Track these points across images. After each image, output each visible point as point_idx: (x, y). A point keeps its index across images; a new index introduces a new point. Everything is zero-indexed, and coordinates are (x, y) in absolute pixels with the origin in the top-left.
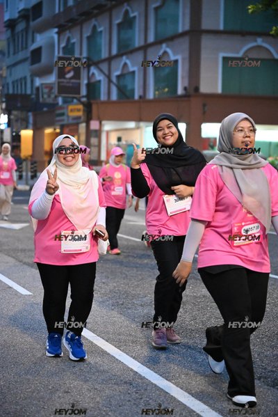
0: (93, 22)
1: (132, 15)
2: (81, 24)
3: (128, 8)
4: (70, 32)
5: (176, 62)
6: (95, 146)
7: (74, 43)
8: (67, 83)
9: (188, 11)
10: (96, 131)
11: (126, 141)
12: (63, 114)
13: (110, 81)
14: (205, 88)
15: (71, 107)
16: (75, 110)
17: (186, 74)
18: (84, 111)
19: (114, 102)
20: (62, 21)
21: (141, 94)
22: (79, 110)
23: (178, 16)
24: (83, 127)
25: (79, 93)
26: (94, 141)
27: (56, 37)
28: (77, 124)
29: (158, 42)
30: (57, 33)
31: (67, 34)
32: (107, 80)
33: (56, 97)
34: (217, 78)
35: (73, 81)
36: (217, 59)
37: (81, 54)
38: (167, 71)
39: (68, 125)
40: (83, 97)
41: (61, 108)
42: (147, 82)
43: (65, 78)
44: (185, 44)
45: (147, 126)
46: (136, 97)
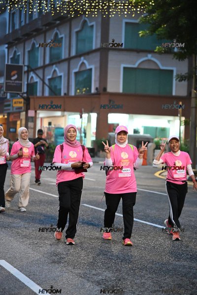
0: (33, 40)
1: (60, 36)
2: (24, 42)
3: (58, 31)
4: (16, 48)
5: (91, 70)
6: (31, 128)
7: (19, 55)
8: (13, 83)
9: (99, 34)
10: (32, 117)
11: (55, 125)
12: (9, 105)
13: (44, 83)
14: (110, 89)
15: (15, 100)
16: (18, 103)
17: (98, 79)
18: (24, 103)
19: (46, 98)
20: (11, 40)
21: (66, 92)
22: (20, 103)
23: (92, 37)
24: (23, 114)
25: (21, 91)
26: (31, 124)
27: (6, 50)
28: (19, 113)
29: (78, 56)
30: (7, 48)
31: (14, 49)
32: (41, 82)
33: (4, 93)
34: (119, 82)
35: (17, 82)
36: (119, 68)
37: (24, 63)
38: (85, 76)
39: (13, 113)
40: (24, 93)
41: (9, 101)
42: (70, 84)
43: (11, 80)
44: (97, 57)
45: (69, 115)
46: (62, 94)
